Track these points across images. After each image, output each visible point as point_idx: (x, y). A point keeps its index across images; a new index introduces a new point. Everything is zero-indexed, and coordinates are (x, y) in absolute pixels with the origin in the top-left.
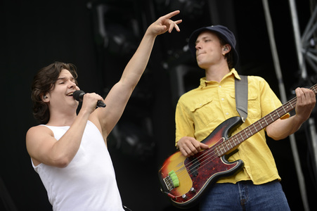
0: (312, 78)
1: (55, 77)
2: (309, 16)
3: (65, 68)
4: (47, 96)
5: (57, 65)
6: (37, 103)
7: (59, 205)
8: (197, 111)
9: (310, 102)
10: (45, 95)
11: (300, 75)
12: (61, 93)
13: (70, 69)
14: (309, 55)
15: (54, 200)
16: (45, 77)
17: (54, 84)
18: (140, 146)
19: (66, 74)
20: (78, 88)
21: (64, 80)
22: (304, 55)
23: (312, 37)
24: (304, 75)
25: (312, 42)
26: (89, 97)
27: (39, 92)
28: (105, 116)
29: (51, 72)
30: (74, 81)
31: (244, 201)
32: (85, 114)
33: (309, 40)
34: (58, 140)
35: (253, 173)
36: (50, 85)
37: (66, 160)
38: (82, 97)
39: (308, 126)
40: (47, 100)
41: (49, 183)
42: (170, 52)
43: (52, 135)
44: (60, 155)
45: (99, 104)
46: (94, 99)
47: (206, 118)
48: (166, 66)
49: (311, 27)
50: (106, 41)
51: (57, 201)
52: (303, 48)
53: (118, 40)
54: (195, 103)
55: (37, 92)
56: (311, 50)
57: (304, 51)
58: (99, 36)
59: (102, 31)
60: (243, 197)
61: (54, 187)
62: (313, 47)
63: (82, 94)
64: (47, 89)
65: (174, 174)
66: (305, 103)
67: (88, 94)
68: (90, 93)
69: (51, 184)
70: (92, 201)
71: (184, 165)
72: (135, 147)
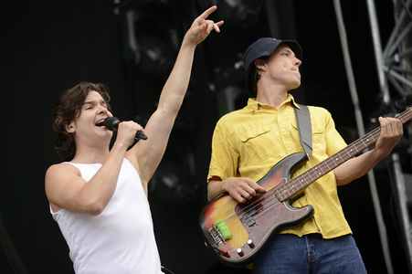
0: (397, 103)
1: (80, 101)
2: (393, 25)
3: (93, 89)
4: (72, 124)
5: (83, 86)
6: (61, 135)
7: (82, 261)
8: (250, 141)
9: (397, 133)
10: (69, 124)
11: (382, 98)
12: (89, 121)
13: (101, 91)
14: (393, 73)
15: (76, 254)
16: (68, 102)
17: (80, 109)
18: (179, 188)
19: (95, 96)
20: (110, 114)
21: (93, 105)
22: (387, 74)
23: (396, 51)
24: (386, 98)
25: (397, 58)
26: (126, 127)
27: (61, 121)
28: (145, 154)
29: (76, 94)
30: (105, 105)
31: (313, 257)
32: (122, 148)
33: (393, 55)
34: (87, 181)
35: (323, 224)
36: (75, 110)
37: (100, 205)
38: (117, 126)
39: (392, 163)
40: (72, 130)
41: (71, 233)
42: (218, 70)
43: (79, 175)
44: (92, 199)
45: (139, 136)
46: (132, 129)
47: (263, 151)
48: (212, 87)
49: (396, 39)
50: (138, 55)
51: (79, 256)
52: (386, 65)
53: (153, 55)
54: (245, 131)
55: (59, 120)
56: (395, 67)
57: (386, 69)
58: (130, 50)
59: (133, 43)
60: (311, 253)
61: (77, 239)
62: (398, 64)
63: (116, 122)
64: (71, 116)
65: (224, 223)
66: (391, 135)
67: (124, 122)
68: (126, 121)
69: (74, 235)
70: (124, 258)
71: (234, 213)
72: (173, 189)
